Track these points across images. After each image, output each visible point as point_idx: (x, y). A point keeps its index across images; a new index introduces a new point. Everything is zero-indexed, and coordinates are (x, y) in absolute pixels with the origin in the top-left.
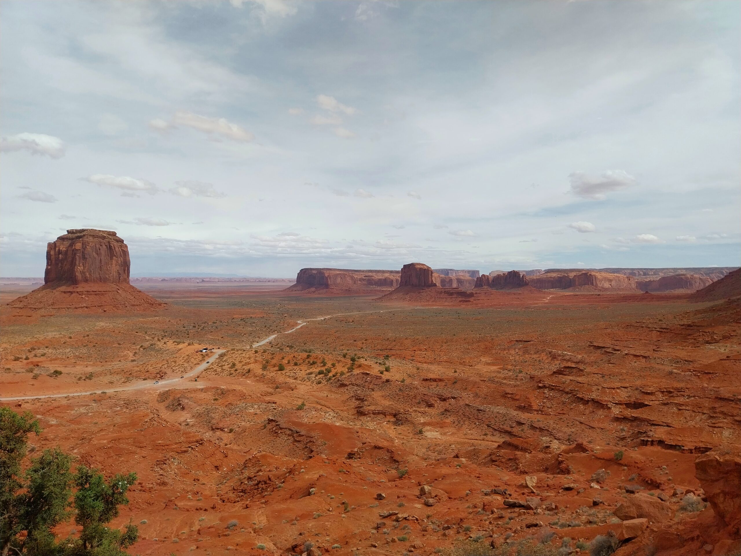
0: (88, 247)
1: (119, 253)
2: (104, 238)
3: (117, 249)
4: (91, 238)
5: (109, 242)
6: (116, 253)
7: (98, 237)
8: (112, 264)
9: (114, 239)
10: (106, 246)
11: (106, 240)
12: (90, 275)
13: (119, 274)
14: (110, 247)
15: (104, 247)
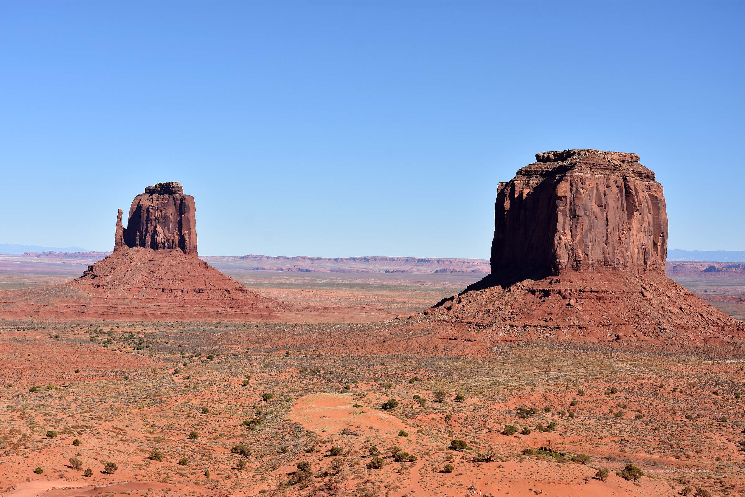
0: (581, 191)
1: (644, 204)
2: (614, 169)
3: (641, 195)
4: (588, 170)
5: (625, 179)
6: (640, 204)
7: (601, 167)
8: (630, 229)
9: (633, 171)
10: (618, 187)
11: (619, 173)
12: (585, 252)
13: (645, 252)
14: (628, 190)
15: (615, 189)
